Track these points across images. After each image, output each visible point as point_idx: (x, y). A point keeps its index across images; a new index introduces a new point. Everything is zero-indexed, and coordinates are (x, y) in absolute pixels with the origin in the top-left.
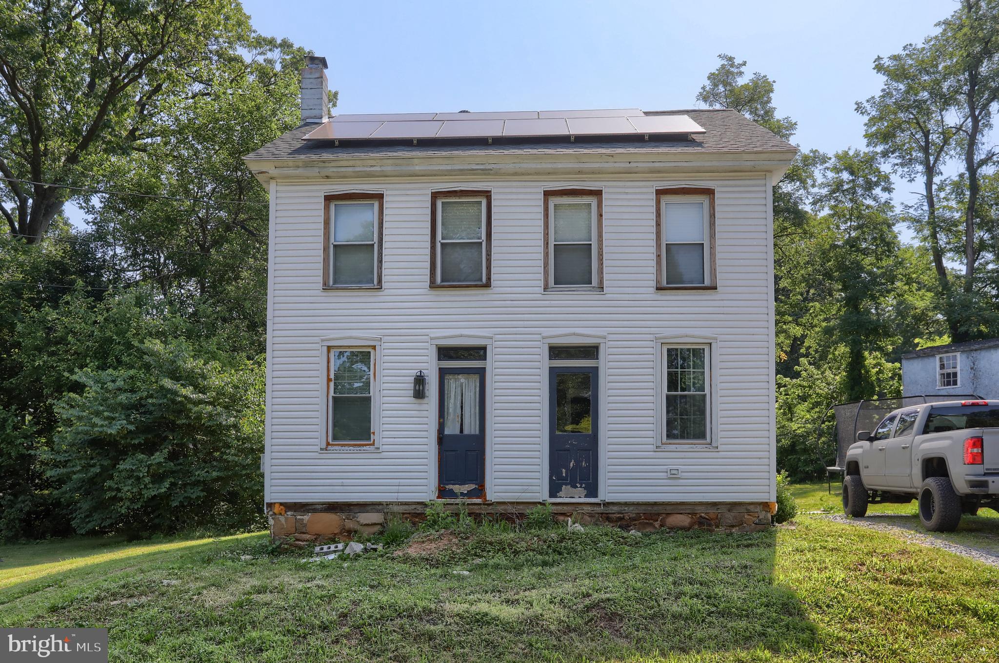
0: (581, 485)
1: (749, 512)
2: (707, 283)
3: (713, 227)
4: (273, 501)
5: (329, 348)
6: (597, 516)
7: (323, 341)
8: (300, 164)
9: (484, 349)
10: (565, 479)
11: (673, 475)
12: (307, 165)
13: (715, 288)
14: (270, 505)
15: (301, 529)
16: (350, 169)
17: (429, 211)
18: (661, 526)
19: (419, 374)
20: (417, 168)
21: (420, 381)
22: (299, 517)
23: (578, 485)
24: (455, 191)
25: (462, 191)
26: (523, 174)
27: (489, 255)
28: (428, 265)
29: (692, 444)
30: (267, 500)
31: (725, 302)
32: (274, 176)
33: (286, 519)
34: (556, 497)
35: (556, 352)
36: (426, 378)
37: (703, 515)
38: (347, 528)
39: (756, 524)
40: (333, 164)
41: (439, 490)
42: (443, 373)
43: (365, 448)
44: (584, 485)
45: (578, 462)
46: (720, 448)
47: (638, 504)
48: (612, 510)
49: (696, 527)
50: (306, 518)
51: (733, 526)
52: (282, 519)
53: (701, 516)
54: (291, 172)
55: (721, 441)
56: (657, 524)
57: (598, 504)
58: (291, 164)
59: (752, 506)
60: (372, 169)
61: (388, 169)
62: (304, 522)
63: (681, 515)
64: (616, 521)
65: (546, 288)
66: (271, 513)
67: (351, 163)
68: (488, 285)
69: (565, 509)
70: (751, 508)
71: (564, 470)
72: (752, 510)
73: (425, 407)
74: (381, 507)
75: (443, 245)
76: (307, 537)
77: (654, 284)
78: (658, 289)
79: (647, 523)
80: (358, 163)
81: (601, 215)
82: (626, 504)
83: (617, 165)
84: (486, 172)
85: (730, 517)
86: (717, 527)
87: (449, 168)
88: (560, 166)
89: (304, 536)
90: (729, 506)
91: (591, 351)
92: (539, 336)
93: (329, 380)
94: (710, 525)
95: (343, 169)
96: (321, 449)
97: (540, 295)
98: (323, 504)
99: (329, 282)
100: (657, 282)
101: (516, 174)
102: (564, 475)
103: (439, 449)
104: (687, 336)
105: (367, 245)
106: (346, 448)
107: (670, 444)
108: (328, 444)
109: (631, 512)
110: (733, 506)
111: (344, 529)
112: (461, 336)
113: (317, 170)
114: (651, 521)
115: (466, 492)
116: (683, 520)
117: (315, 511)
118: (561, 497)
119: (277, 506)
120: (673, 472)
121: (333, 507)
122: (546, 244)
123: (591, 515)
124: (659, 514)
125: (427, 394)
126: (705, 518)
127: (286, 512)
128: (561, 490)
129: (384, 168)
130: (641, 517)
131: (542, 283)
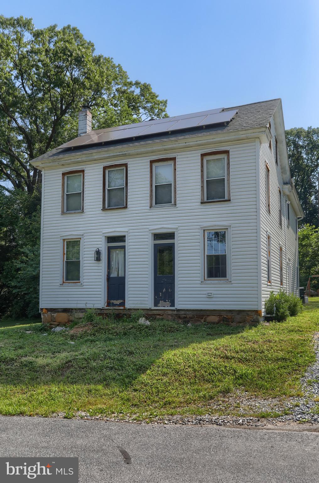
0: (168, 300)
1: (248, 315)
2: (226, 198)
3: (229, 170)
4: (42, 308)
5: (64, 240)
6: (174, 316)
7: (61, 237)
8: (51, 161)
9: (125, 236)
10: (161, 297)
11: (209, 296)
12: (54, 161)
13: (230, 200)
14: (42, 309)
15: (53, 320)
16: (69, 161)
17: (102, 176)
18: (205, 321)
19: (97, 250)
20: (95, 157)
21: (98, 253)
22: (52, 315)
23: (167, 301)
24: (113, 165)
25: (115, 165)
26: (141, 154)
27: (127, 193)
28: (102, 200)
29: (219, 280)
30: (40, 307)
31: (234, 207)
32: (43, 167)
33: (48, 315)
34: (157, 306)
35: (157, 236)
36: (101, 251)
37: (225, 316)
38: (70, 319)
39: (252, 321)
40: (62, 160)
41: (108, 303)
42: (109, 249)
43: (77, 284)
44: (169, 301)
45: (167, 289)
46: (233, 282)
47: (193, 310)
48: (181, 313)
49: (222, 322)
50: (55, 315)
51: (240, 322)
52: (46, 315)
53: (224, 317)
54: (48, 165)
55: (233, 278)
56: (202, 321)
57: (174, 310)
58: (47, 162)
59: (250, 312)
60: (78, 160)
61: (84, 159)
62: (55, 317)
63: (214, 316)
64: (183, 319)
65: (151, 206)
66: (42, 313)
67: (69, 158)
68: (126, 207)
69: (160, 312)
70: (249, 313)
71: (161, 293)
72: (250, 314)
73: (100, 265)
74: (83, 310)
75: (109, 190)
76: (56, 323)
77: (200, 201)
78: (202, 203)
79: (198, 320)
80: (72, 158)
81: (175, 169)
82: (187, 310)
83: (180, 145)
84: (125, 155)
85: (238, 318)
86: (232, 322)
87: (108, 155)
88: (154, 148)
89: (55, 323)
90: (238, 312)
91: (171, 236)
92: (148, 230)
93: (64, 254)
94: (229, 322)
95: (67, 161)
96: (60, 285)
97: (148, 210)
98: (61, 309)
99: (64, 211)
100: (202, 200)
101: (138, 154)
102: (161, 295)
103: (108, 284)
104: (215, 226)
105: (79, 193)
106: (70, 284)
107: (209, 280)
108: (64, 282)
109: (190, 315)
110: (240, 312)
111: (69, 320)
112: (115, 232)
113: (57, 163)
114: (200, 319)
115: (119, 304)
116: (215, 319)
117: (58, 312)
118: (159, 306)
119: (44, 310)
120: (209, 294)
121: (65, 310)
122: (151, 186)
123: (172, 315)
124: (203, 316)
125: (101, 259)
126: (225, 318)
127: (47, 312)
128: (159, 303)
129: (82, 159)
130: (194, 317)
131: (149, 205)
